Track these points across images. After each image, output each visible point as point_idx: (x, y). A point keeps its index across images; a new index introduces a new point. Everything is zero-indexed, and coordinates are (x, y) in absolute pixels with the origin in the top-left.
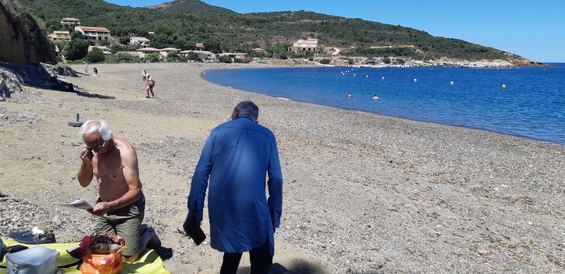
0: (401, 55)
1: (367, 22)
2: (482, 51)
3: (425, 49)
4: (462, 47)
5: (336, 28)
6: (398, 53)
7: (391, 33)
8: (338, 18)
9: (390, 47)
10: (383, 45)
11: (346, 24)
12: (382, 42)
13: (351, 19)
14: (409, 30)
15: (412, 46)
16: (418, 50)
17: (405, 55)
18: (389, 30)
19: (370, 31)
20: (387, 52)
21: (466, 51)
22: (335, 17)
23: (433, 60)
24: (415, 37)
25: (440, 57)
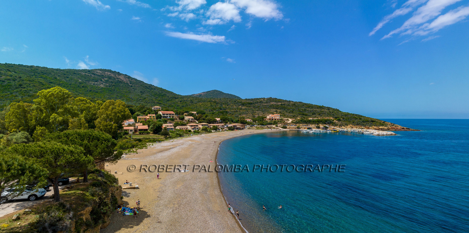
0: (326, 124)
1: (306, 104)
2: (373, 121)
3: (339, 120)
4: (360, 119)
5: (289, 107)
6: (325, 122)
7: (319, 110)
8: (290, 101)
9: (319, 118)
10: (315, 117)
11: (294, 105)
12: (314, 116)
13: (296, 102)
14: (329, 108)
15: (331, 118)
16: (335, 121)
17: (328, 123)
18: (318, 108)
19: (307, 109)
20: (319, 122)
21: (363, 122)
22: (288, 101)
23: (344, 126)
24: (333, 112)
25: (348, 124)
